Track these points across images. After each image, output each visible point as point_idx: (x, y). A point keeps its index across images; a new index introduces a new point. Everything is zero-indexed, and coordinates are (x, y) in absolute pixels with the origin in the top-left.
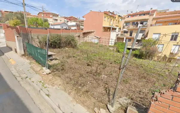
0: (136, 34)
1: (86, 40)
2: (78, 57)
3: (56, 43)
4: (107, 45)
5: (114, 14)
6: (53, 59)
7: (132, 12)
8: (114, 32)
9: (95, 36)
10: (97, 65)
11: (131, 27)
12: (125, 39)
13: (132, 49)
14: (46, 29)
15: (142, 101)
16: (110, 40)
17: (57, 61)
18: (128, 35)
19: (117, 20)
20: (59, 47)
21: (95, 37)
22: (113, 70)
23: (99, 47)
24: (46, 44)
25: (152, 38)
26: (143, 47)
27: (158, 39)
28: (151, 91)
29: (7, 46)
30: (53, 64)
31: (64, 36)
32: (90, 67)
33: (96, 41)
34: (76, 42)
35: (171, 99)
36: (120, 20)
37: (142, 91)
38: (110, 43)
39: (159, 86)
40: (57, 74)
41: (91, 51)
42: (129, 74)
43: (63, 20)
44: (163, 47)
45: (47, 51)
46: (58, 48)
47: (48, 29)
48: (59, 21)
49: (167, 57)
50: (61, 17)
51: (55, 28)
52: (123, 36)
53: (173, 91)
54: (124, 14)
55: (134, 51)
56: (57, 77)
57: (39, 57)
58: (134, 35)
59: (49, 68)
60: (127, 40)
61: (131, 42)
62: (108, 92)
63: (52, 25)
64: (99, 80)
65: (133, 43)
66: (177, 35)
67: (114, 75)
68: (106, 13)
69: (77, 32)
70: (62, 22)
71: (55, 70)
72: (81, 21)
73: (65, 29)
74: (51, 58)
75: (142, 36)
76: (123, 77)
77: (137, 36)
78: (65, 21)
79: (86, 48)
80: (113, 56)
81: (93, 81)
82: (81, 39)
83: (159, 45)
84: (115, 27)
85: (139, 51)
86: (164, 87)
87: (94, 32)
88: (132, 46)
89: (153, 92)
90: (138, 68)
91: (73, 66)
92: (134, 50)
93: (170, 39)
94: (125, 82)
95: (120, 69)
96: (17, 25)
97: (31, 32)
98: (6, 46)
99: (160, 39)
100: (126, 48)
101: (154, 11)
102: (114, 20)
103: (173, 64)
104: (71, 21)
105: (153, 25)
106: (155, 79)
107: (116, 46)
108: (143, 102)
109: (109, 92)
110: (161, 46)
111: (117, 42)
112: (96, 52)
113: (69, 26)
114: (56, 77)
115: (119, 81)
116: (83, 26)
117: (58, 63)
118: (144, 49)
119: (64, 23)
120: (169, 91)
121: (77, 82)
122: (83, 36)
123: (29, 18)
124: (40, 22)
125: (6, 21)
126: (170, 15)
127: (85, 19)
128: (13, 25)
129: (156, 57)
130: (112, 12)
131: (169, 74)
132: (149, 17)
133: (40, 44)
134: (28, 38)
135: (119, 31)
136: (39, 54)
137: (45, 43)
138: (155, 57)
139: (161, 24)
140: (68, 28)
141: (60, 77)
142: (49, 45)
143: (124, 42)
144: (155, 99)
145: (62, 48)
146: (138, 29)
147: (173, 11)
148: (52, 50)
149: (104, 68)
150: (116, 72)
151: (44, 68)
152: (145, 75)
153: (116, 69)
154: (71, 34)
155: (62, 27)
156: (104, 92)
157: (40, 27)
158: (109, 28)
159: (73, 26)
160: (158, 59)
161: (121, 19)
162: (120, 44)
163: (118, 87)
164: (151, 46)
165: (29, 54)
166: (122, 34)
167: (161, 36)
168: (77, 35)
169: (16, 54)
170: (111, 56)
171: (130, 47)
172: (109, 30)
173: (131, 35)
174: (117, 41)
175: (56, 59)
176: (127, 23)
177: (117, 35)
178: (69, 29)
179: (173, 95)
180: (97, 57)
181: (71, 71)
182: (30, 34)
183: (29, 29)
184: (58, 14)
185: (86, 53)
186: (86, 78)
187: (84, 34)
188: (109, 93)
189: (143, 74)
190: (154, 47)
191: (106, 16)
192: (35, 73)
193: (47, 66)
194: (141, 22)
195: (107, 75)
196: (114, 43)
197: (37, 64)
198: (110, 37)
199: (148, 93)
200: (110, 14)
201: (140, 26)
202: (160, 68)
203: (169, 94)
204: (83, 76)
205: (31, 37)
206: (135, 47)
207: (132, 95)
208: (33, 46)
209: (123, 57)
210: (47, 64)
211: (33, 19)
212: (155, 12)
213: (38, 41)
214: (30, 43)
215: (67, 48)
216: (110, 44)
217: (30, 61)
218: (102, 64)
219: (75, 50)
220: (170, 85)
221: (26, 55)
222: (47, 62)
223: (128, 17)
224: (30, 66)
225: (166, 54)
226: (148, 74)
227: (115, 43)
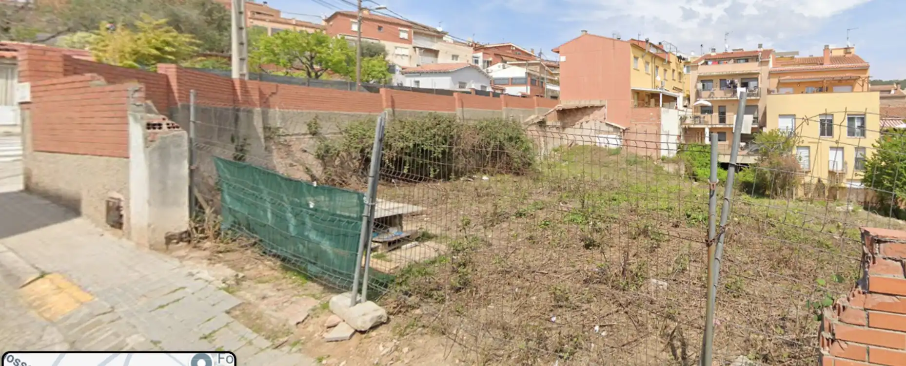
0: (735, 117)
1: (571, 137)
2: (542, 215)
3: (426, 154)
4: (654, 155)
5: (663, 51)
6: (408, 239)
7: (714, 50)
8: (671, 111)
9: (607, 124)
10: (624, 239)
11: (720, 94)
12: (707, 131)
13: (732, 165)
14: (373, 89)
15: (795, 357)
16: (663, 138)
17: (431, 243)
18: (713, 119)
19: (674, 71)
20: (445, 175)
21: (606, 128)
22: (685, 250)
23: (625, 166)
24: (368, 160)
25: (779, 130)
26: (763, 156)
27: (793, 134)
28: (811, 311)
29: (28, 189)
30: (404, 265)
31: (471, 123)
32: (595, 253)
33: (613, 142)
34: (527, 149)
35: (865, 322)
36: (685, 70)
37: (789, 317)
38: (664, 146)
39: (828, 286)
40: (424, 321)
41: (596, 184)
42: (741, 256)
43: (467, 56)
44: (809, 156)
45: (366, 200)
46: (437, 177)
47: (382, 91)
48: (443, 60)
49: (824, 185)
50: (455, 42)
51: (422, 86)
52: (700, 123)
53: (864, 293)
54: (693, 54)
55: (741, 173)
56: (428, 337)
57: (313, 235)
58: (731, 118)
59: (372, 296)
60: (716, 136)
61: (727, 142)
62: (679, 352)
63: (405, 72)
64: (639, 306)
65: (732, 146)
66: (831, 121)
67: (693, 269)
68: (636, 45)
69: (533, 107)
70: (459, 61)
71: (413, 300)
72: (548, 66)
73: (477, 92)
74: (393, 233)
75: (754, 122)
76: (723, 274)
77: (739, 121)
78: (476, 62)
79: (577, 171)
80: (679, 196)
81: (615, 316)
82: (549, 134)
83: (800, 151)
84: (672, 93)
85: (755, 171)
86: (841, 286)
87: (602, 107)
88: (731, 155)
89: (819, 312)
90: (763, 229)
91: (517, 260)
92: (741, 170)
93: (819, 132)
94: (733, 291)
95: (708, 245)
96: (160, 59)
97: (265, 102)
98: (21, 187)
99: (797, 131)
100: (715, 165)
101: (767, 53)
102: (665, 70)
103: (842, 205)
104: (505, 62)
105: (773, 91)
106: (813, 264)
107: (686, 156)
108: (800, 358)
109: (684, 353)
110: (804, 153)
111: (684, 142)
112: (616, 184)
113: (493, 82)
114: (420, 341)
115: (713, 293)
116: (557, 83)
117: (434, 255)
118: (766, 163)
119: (471, 67)
120: (854, 296)
121: (541, 339)
122: (559, 124)
123: (266, 29)
124: (337, 56)
125: (70, 30)
126: (803, 67)
127: (563, 59)
128: (123, 57)
129: (800, 187)
130: (656, 44)
131: (841, 236)
132: (760, 68)
133: (325, 165)
134: (242, 131)
135: (685, 106)
136: (307, 220)
137: (359, 156)
138: (797, 188)
139: (790, 90)
140: (489, 89)
141: (443, 334)
142: (382, 164)
143: (707, 141)
144: (829, 336)
145: (457, 178)
146: (738, 101)
147: (807, 56)
148: (402, 189)
149: (652, 250)
150: (695, 257)
151: (341, 301)
152: (786, 252)
153: (697, 246)
154: (505, 113)
155: (462, 85)
156: (667, 356)
157: (337, 78)
158: (654, 96)
159: (514, 82)
160: (806, 194)
161: (688, 67)
162: (694, 149)
163: (715, 321)
164: (781, 154)
165: (236, 225)
166: (696, 117)
167: (799, 122)
168: (534, 117)
169: (110, 235)
170: (672, 196)
171: (726, 159)
172: (653, 101)
173: (722, 120)
174: (686, 140)
175: (423, 237)
176: (705, 81)
177: (681, 118)
178: (496, 95)
179: (867, 307)
180: (624, 204)
181: (508, 288)
182: (258, 110)
183: (252, 86)
184: (440, 29)
185: (577, 190)
186: (585, 306)
187: (564, 113)
188: (684, 358)
189: (780, 249)
190: (787, 156)
191: (639, 53)
192: (268, 343)
193: (360, 284)
194: (744, 81)
195: (666, 277)
196: (674, 147)
197: (291, 280)
198: (659, 125)
199: (806, 318)
200: (653, 51)
201: (741, 93)
202: (817, 221)
203: (856, 304)
204: (567, 299)
205: (266, 128)
206: (740, 160)
207: (762, 341)
208: (270, 176)
209: (711, 196)
210: (363, 269)
211: (290, 36)
212: (771, 56)
213: (313, 151)
214: (249, 159)
215: (485, 178)
216: (664, 153)
217: (229, 272)
218: (645, 232)
219: (526, 183)
220: (852, 272)
221: (210, 233)
222: (361, 260)
223: (706, 63)
224: (233, 301)
225: (819, 176)
226: (792, 249)
227: (679, 148)
